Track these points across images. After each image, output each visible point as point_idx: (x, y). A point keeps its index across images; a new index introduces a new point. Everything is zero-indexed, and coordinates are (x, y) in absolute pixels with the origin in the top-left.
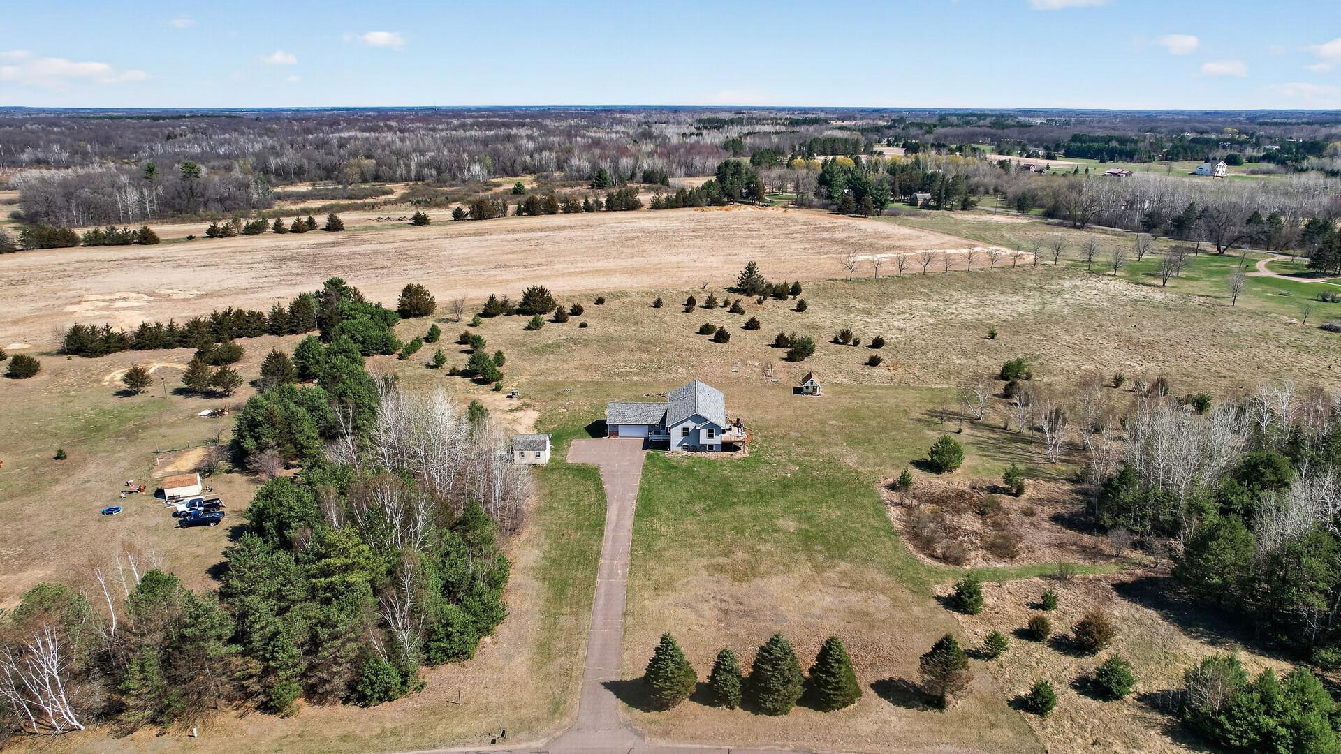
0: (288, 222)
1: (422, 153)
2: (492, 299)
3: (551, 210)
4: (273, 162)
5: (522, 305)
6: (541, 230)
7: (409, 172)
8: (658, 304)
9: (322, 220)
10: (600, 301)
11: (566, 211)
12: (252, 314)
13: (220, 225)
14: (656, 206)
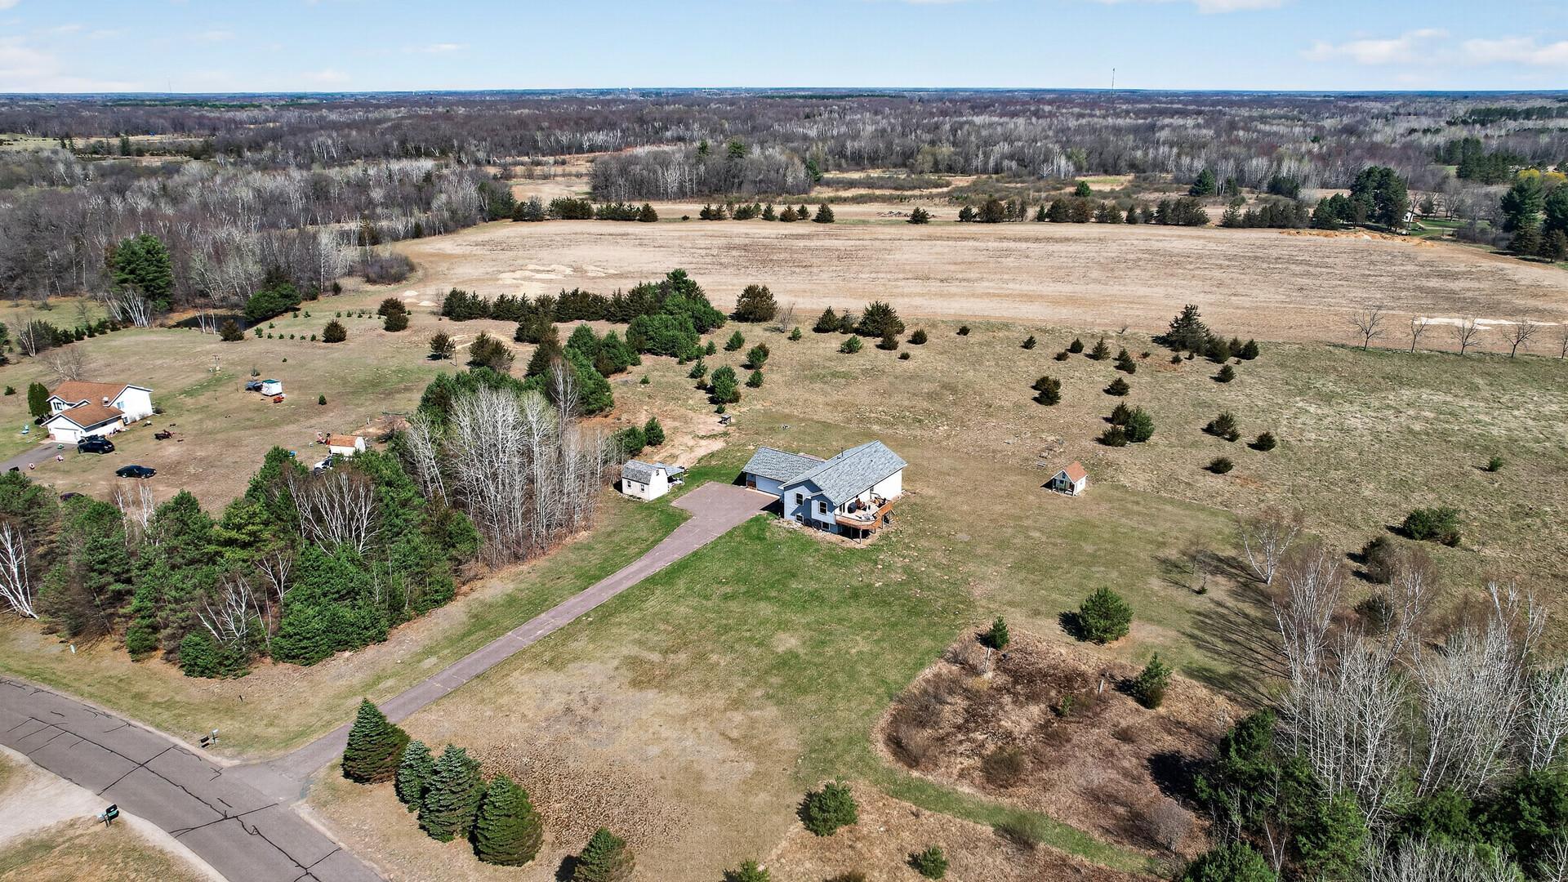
0: (778, 210)
1: (1011, 143)
2: (829, 312)
3: (1081, 218)
4: (850, 145)
5: (864, 323)
6: (1027, 240)
7: (986, 163)
8: (1029, 344)
9: (813, 210)
10: (964, 331)
11: (1101, 220)
12: (596, 298)
13: (714, 207)
14: (1229, 223)
